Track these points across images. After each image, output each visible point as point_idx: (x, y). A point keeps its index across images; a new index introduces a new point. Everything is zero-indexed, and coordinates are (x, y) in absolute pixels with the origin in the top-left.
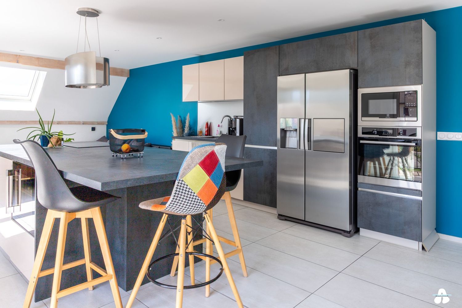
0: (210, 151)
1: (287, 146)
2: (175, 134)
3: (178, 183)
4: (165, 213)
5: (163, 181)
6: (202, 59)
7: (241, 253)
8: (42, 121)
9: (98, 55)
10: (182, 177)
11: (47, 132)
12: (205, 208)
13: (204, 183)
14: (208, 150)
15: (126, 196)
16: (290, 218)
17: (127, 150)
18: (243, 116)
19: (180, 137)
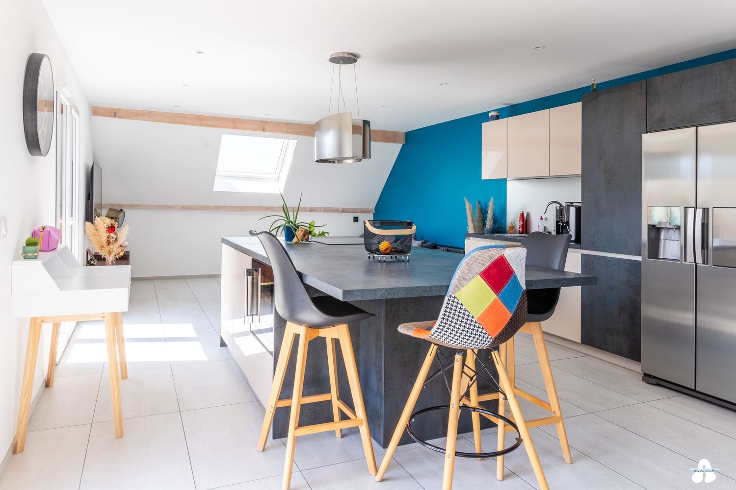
0: (497, 256)
1: (661, 256)
2: (471, 230)
3: (449, 300)
4: (434, 343)
5: (426, 295)
6: (514, 110)
7: (561, 424)
8: (287, 207)
9: (356, 117)
10: (454, 291)
11: (292, 223)
12: (491, 341)
13: (489, 304)
14: (495, 254)
15: (383, 314)
16: (663, 382)
17: (387, 249)
18: (580, 203)
19: (479, 235)
